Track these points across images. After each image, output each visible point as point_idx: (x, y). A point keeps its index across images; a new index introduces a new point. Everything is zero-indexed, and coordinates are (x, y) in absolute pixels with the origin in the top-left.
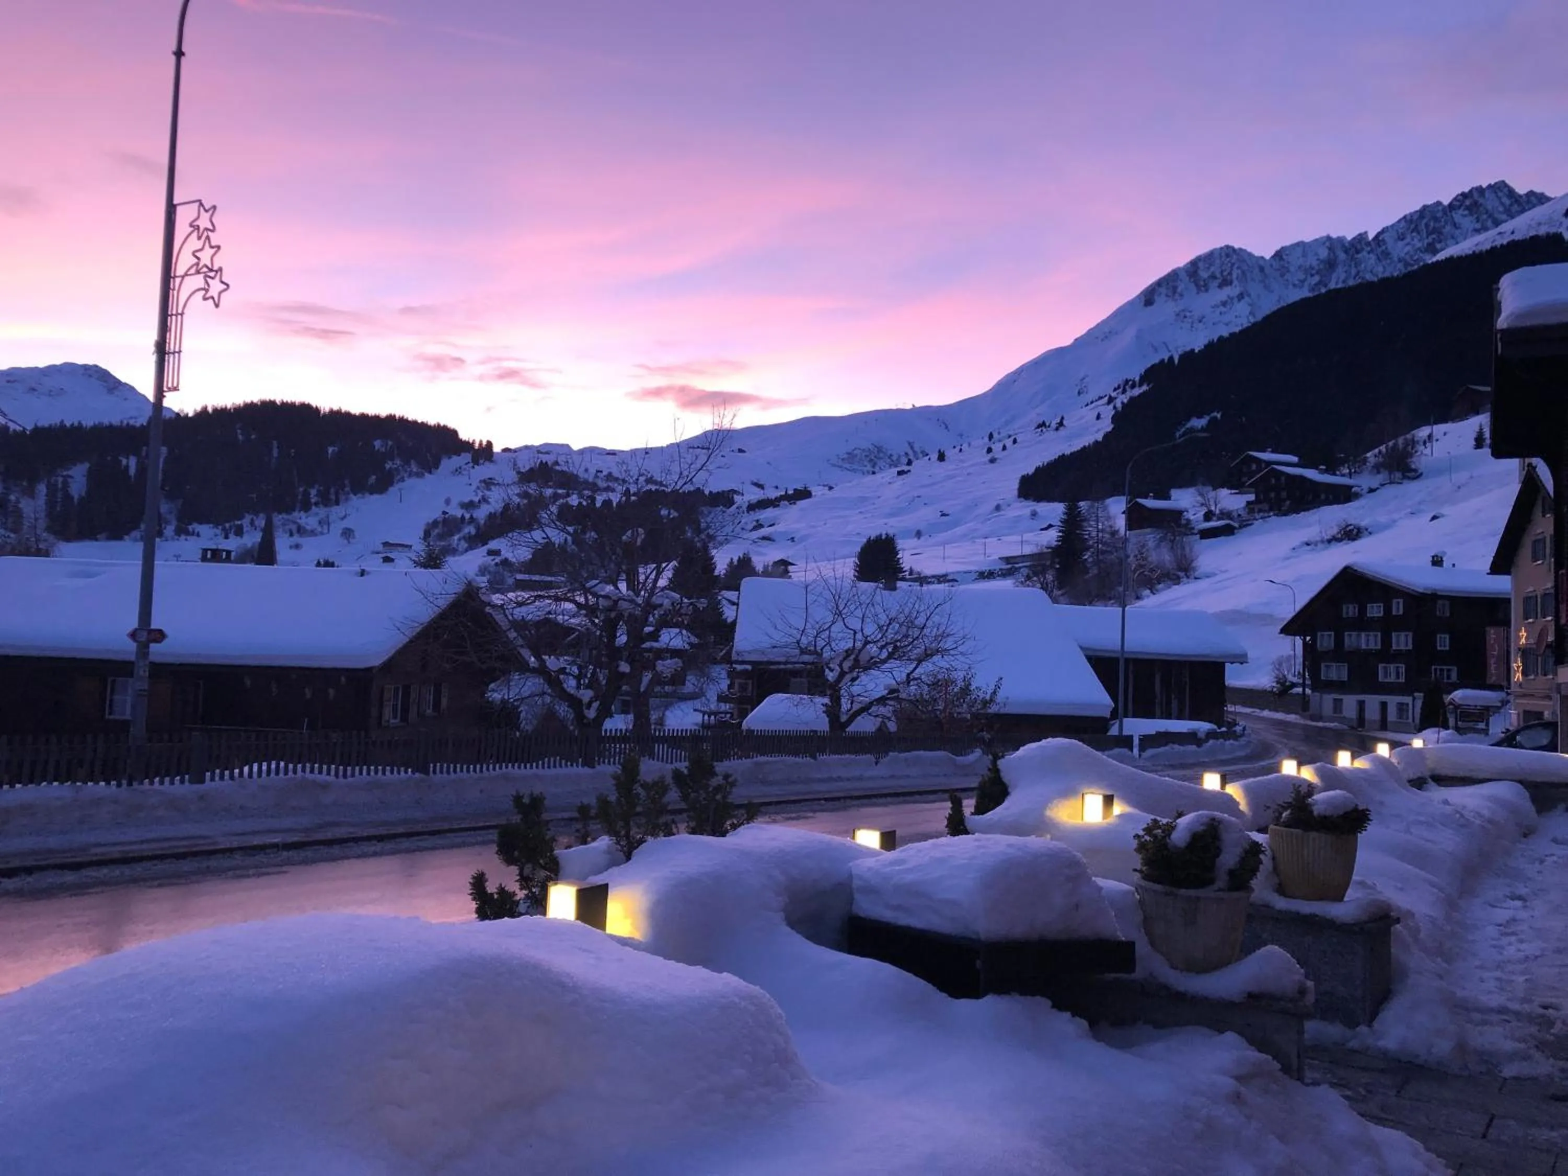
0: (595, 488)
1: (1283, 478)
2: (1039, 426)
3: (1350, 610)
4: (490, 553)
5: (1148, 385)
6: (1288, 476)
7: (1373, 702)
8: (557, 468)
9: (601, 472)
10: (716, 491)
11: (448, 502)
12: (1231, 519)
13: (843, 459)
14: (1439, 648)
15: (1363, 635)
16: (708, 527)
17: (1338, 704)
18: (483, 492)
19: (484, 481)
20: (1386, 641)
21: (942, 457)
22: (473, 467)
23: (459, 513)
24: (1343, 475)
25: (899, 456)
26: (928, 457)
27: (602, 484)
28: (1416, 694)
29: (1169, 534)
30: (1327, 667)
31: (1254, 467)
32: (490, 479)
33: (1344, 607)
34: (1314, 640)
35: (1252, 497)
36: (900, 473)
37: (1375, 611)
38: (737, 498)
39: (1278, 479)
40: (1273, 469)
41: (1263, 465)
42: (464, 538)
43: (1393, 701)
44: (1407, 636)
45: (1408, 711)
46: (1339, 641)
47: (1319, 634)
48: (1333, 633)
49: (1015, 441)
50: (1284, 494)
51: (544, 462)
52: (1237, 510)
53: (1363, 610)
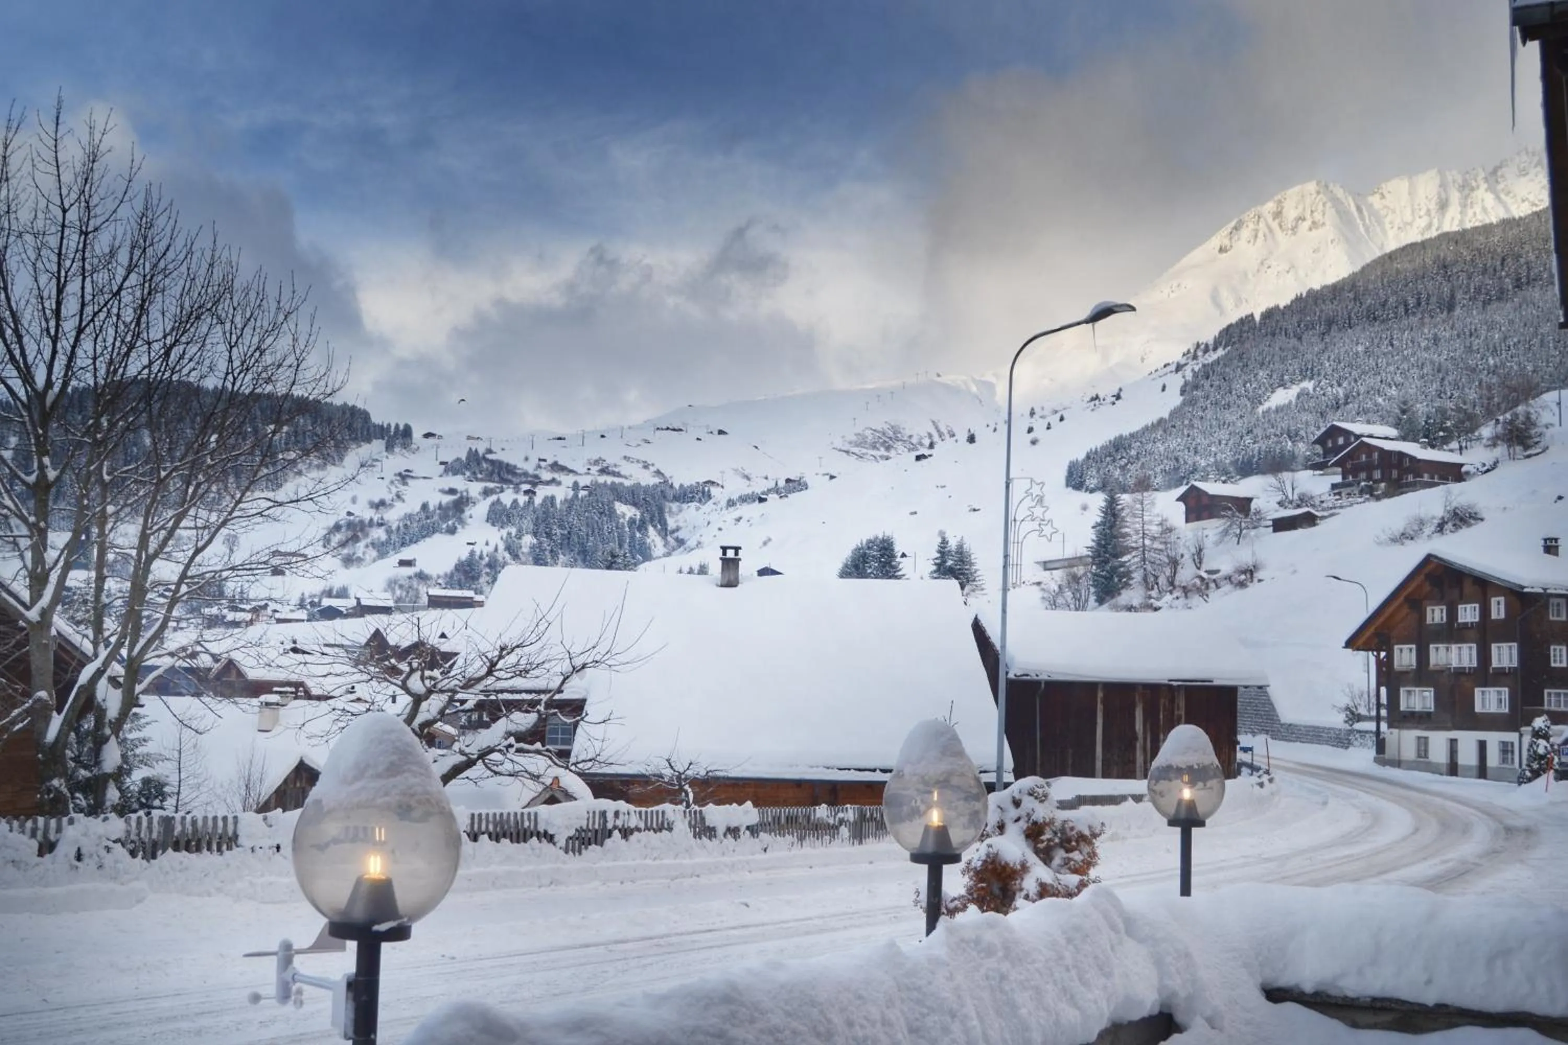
0: (536, 481)
1: (1376, 455)
2: (1093, 399)
3: (1436, 614)
4: (404, 563)
5: (1224, 349)
6: (1381, 451)
7: (1468, 740)
8: (490, 456)
9: (545, 460)
10: (689, 484)
11: (354, 500)
12: (1313, 506)
13: (850, 443)
14: (1553, 665)
15: (1454, 647)
16: (678, 529)
17: (1423, 746)
18: (396, 487)
19: (400, 474)
20: (1484, 656)
21: (972, 439)
22: (387, 457)
23: (368, 514)
24: (1451, 451)
25: (921, 438)
26: (955, 438)
27: (546, 476)
28: (1523, 729)
29: (1235, 526)
30: (1409, 692)
31: (1341, 441)
32: (407, 471)
33: (1429, 609)
34: (1390, 656)
35: (1338, 479)
36: (918, 458)
37: (1468, 614)
38: (714, 491)
39: (1369, 456)
40: (1362, 442)
41: (1352, 439)
42: (373, 544)
43: (1494, 739)
44: (1510, 648)
45: (1512, 752)
46: (1423, 656)
47: (1396, 647)
48: (1414, 646)
49: (1062, 419)
50: (1377, 474)
51: (474, 449)
52: (1320, 496)
53: (1452, 614)
